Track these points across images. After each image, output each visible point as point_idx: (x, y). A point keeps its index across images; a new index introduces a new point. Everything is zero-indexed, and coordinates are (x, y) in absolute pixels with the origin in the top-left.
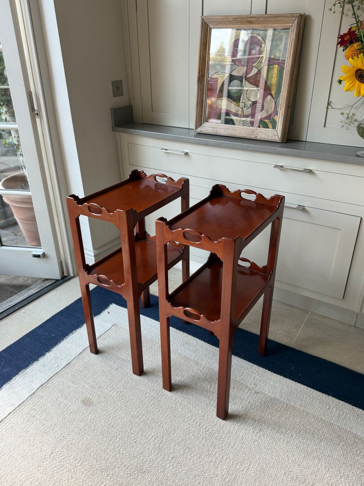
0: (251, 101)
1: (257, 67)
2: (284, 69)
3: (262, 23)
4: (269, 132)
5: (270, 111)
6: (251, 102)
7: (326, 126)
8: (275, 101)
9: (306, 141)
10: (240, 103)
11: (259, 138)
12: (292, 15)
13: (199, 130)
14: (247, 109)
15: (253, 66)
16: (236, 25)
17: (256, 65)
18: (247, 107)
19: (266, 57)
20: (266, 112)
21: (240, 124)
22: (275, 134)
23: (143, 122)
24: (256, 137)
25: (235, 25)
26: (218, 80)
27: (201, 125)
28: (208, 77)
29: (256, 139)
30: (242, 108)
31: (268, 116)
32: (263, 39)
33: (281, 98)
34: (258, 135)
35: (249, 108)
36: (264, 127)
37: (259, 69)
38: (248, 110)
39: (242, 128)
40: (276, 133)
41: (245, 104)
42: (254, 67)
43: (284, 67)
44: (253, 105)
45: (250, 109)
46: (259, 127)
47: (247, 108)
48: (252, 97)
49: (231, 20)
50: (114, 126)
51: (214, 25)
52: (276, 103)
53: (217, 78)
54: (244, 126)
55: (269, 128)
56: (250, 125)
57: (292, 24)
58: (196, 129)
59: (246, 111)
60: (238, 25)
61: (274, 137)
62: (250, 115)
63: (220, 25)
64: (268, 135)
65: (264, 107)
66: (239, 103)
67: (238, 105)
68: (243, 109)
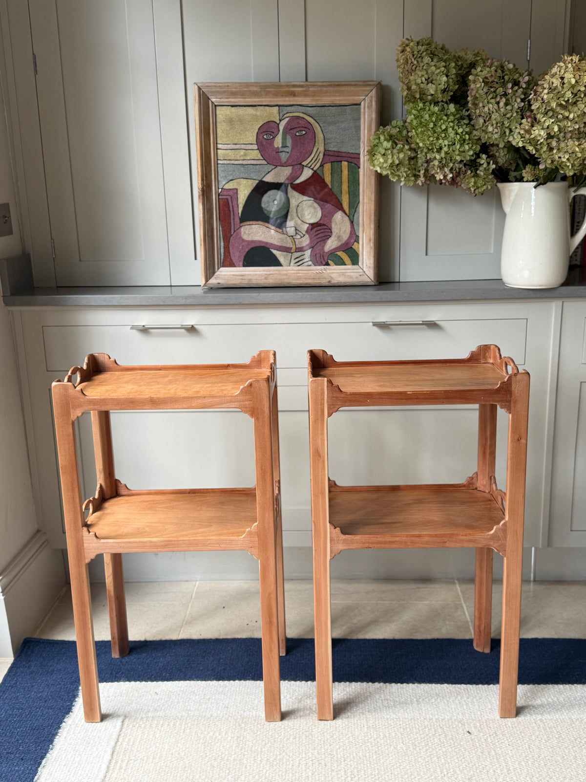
0: (307, 223)
1: (311, 166)
2: (359, 168)
3: (313, 96)
4: (348, 271)
5: (344, 237)
6: (308, 225)
7: (429, 253)
8: (350, 220)
9: (399, 282)
10: (286, 228)
11: (334, 282)
12: (365, 83)
13: (213, 281)
14: (301, 237)
15: (303, 165)
16: (265, 98)
17: (309, 163)
18: (300, 234)
19: (325, 150)
20: (336, 239)
21: (291, 264)
22: (361, 274)
23: (58, 285)
24: (329, 282)
25: (262, 98)
26: (239, 192)
27: (214, 273)
28: (218, 188)
29: (330, 285)
30: (292, 236)
31: (342, 245)
32: (316, 121)
33: (361, 214)
34: (332, 278)
35: (304, 235)
36: (336, 264)
37: (315, 169)
38: (304, 239)
39: (299, 270)
40: (361, 271)
41: (296, 229)
42: (305, 167)
43: (360, 164)
44: (311, 230)
45: (307, 236)
46: (327, 264)
47: (302, 235)
48: (308, 217)
49: (256, 91)
50: (9, 294)
51: (220, 98)
52: (352, 222)
53: (237, 189)
54: (299, 266)
55: (346, 265)
56: (310, 263)
57: (364, 97)
58: (207, 281)
59: (300, 240)
60: (267, 98)
61: (361, 277)
62: (308, 247)
63: (232, 98)
64: (348, 276)
65: (333, 231)
66: (284, 229)
67: (283, 231)
68: (294, 237)
